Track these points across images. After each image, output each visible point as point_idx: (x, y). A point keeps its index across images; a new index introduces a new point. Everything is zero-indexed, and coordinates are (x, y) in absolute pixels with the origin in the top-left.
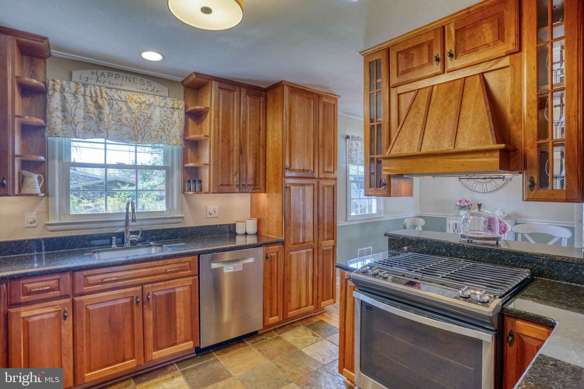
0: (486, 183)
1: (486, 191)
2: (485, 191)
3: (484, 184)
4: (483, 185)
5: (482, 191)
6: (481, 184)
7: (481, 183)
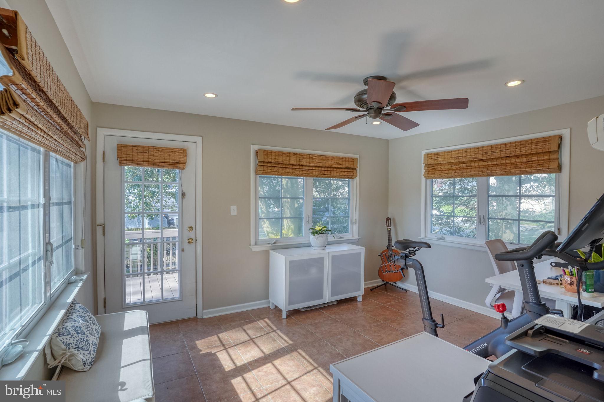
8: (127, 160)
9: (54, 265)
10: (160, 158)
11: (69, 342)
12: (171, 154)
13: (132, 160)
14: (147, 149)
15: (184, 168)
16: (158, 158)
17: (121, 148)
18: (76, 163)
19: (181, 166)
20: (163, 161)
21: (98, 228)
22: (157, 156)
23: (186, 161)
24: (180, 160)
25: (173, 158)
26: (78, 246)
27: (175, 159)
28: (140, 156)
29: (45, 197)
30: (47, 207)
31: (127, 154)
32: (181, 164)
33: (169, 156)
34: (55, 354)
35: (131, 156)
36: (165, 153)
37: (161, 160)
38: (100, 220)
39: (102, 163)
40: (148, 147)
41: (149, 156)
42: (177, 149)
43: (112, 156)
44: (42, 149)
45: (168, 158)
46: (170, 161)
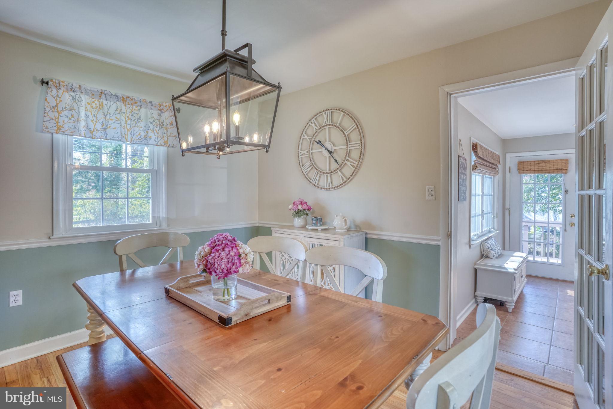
0: (330, 173)
1: (331, 187)
2: (329, 186)
3: (329, 175)
4: (327, 176)
5: (326, 187)
6: (325, 175)
7: (325, 173)
8: (523, 171)
9: (484, 219)
10: (547, 167)
11: (489, 246)
12: (555, 164)
13: (527, 171)
14: (537, 163)
15: (566, 173)
16: (545, 167)
17: (520, 164)
18: (494, 176)
19: (564, 171)
20: (549, 169)
21: (506, 210)
22: (544, 167)
23: (568, 167)
24: (563, 167)
25: (557, 167)
26: (495, 217)
27: (559, 167)
28: (533, 167)
29: (482, 192)
30: (483, 196)
31: (524, 167)
32: (564, 170)
33: (554, 165)
34: (484, 249)
35: (526, 168)
36: (551, 164)
37: (547, 169)
38: (507, 206)
39: (509, 173)
40: (538, 161)
41: (538, 167)
42: (561, 160)
43: (515, 169)
44: (481, 175)
45: (552, 167)
46: (554, 169)
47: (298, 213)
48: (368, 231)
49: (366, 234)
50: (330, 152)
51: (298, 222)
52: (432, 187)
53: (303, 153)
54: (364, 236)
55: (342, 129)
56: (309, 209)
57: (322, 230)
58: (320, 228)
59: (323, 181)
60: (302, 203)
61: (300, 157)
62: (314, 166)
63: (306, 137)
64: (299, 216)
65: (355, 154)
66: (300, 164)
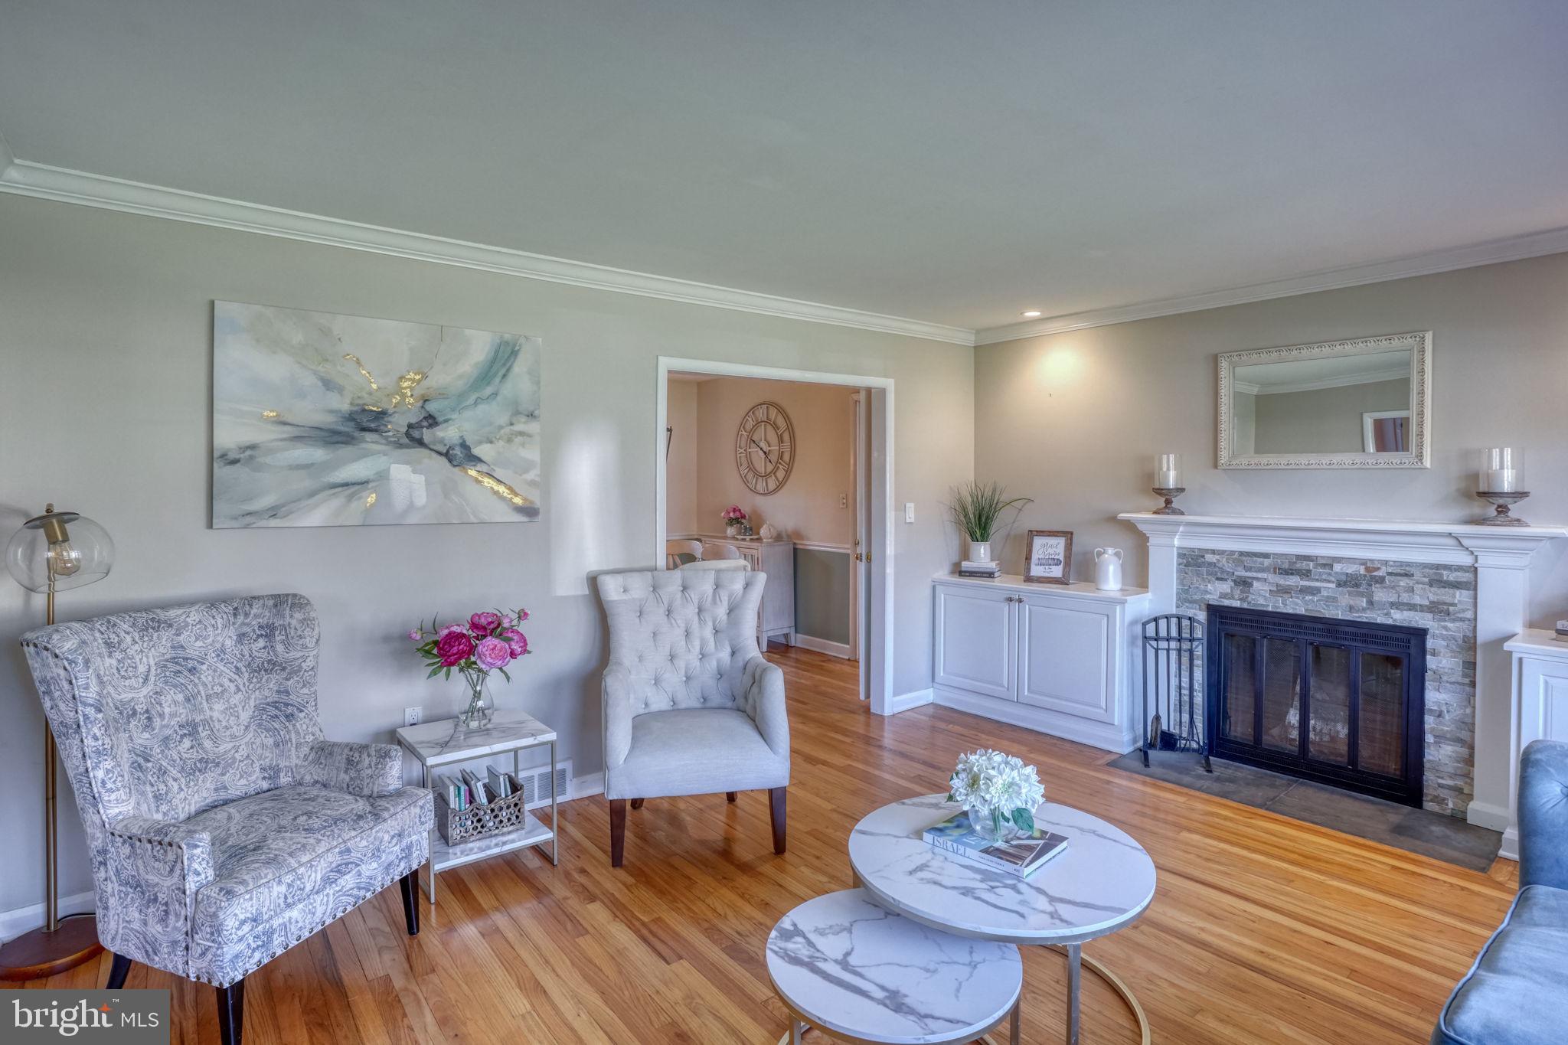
0: (766, 476)
1: (766, 491)
2: (764, 490)
3: (765, 478)
4: (763, 479)
5: (761, 492)
6: (761, 478)
7: (761, 476)
47: (731, 522)
48: (797, 542)
49: (795, 544)
50: (765, 453)
51: (731, 531)
52: (844, 495)
53: (741, 451)
54: (792, 547)
55: (776, 427)
56: (743, 517)
57: (751, 539)
58: (748, 538)
59: (761, 487)
60: (734, 510)
61: (738, 456)
62: (751, 467)
63: (744, 433)
64: (731, 525)
65: (786, 457)
66: (739, 464)
